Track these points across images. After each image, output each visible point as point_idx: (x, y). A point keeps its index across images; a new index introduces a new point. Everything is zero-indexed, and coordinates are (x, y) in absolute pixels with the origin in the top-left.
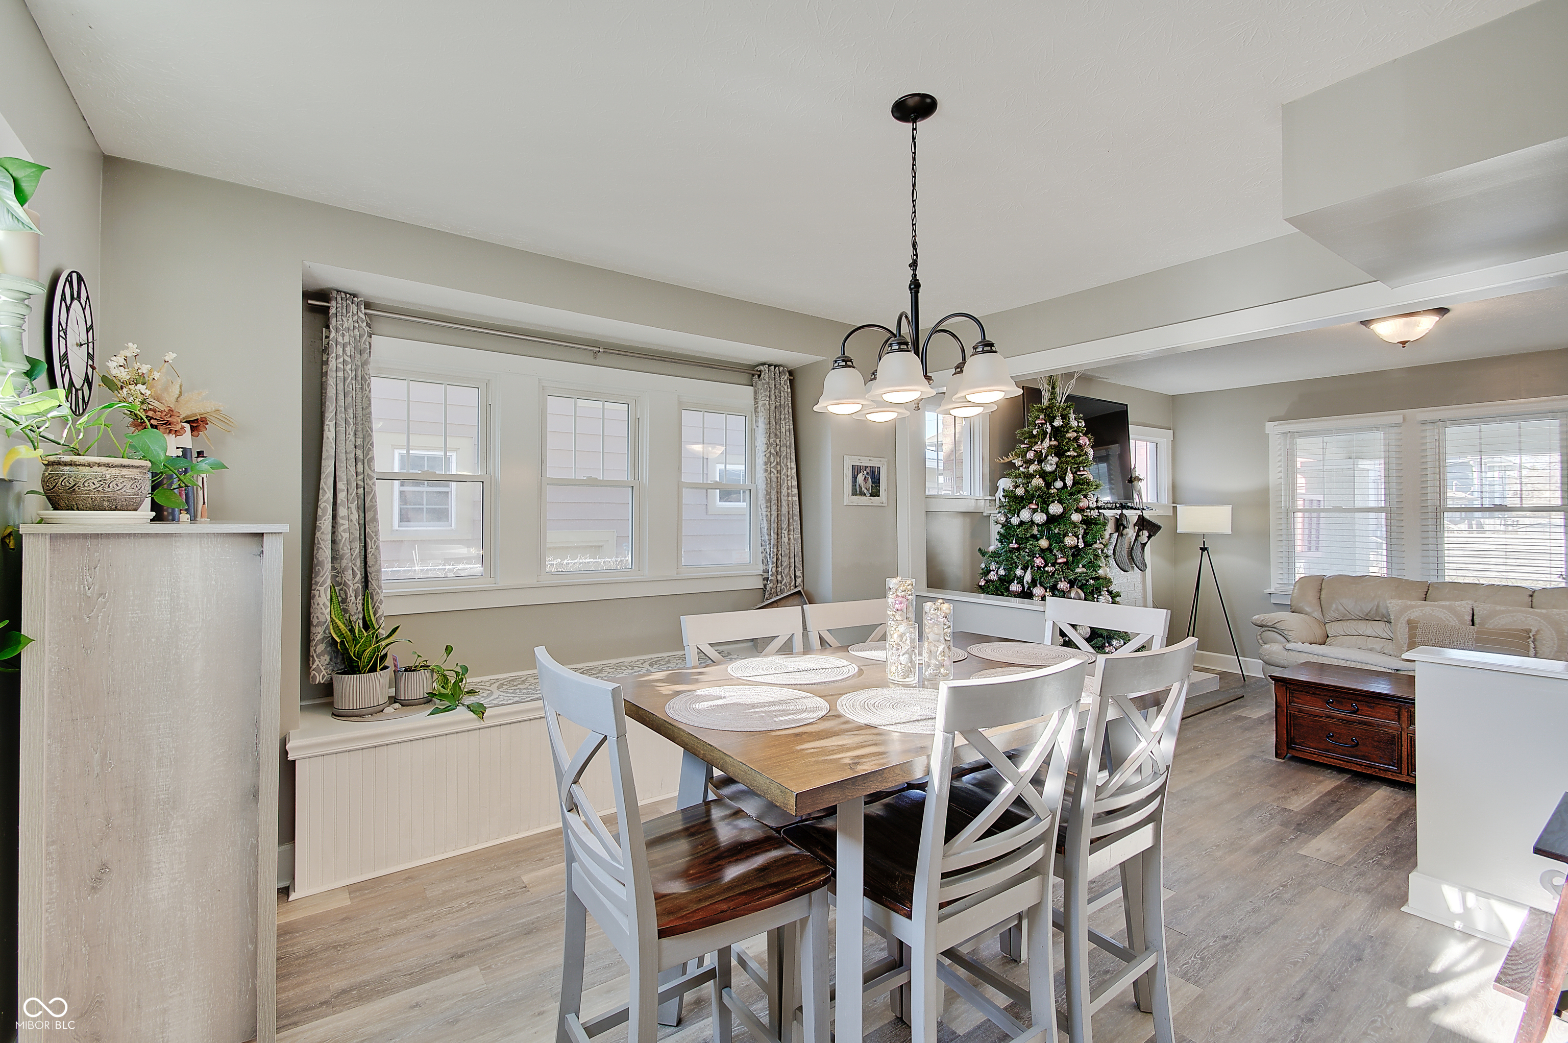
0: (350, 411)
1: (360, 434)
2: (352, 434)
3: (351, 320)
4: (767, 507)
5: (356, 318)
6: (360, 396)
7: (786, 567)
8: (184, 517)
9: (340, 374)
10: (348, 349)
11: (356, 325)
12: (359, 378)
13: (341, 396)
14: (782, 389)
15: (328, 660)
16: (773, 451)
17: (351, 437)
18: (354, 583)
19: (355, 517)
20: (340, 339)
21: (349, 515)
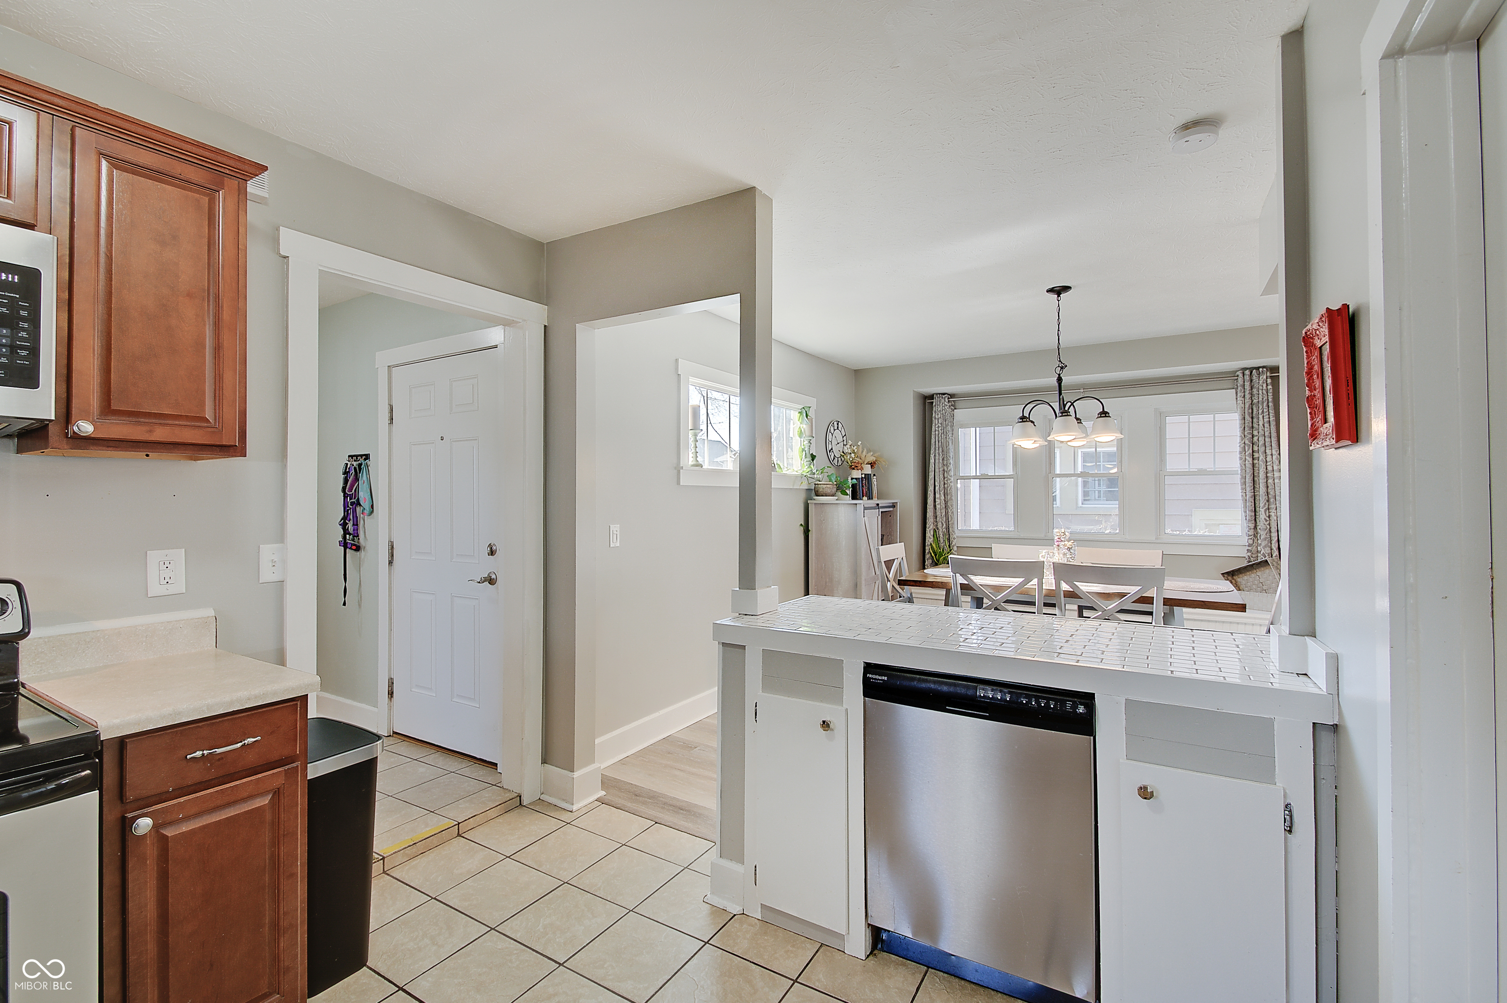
0: (941, 449)
1: (945, 459)
2: (941, 459)
3: (941, 406)
4: (1242, 489)
5: (943, 405)
6: (945, 441)
7: (1265, 539)
8: (865, 498)
9: (937, 432)
10: (940, 420)
11: (944, 408)
12: (945, 433)
13: (937, 443)
14: (1260, 387)
15: (931, 562)
16: (1247, 442)
17: (941, 461)
18: (942, 530)
19: (943, 498)
20: (937, 417)
21: (940, 497)
